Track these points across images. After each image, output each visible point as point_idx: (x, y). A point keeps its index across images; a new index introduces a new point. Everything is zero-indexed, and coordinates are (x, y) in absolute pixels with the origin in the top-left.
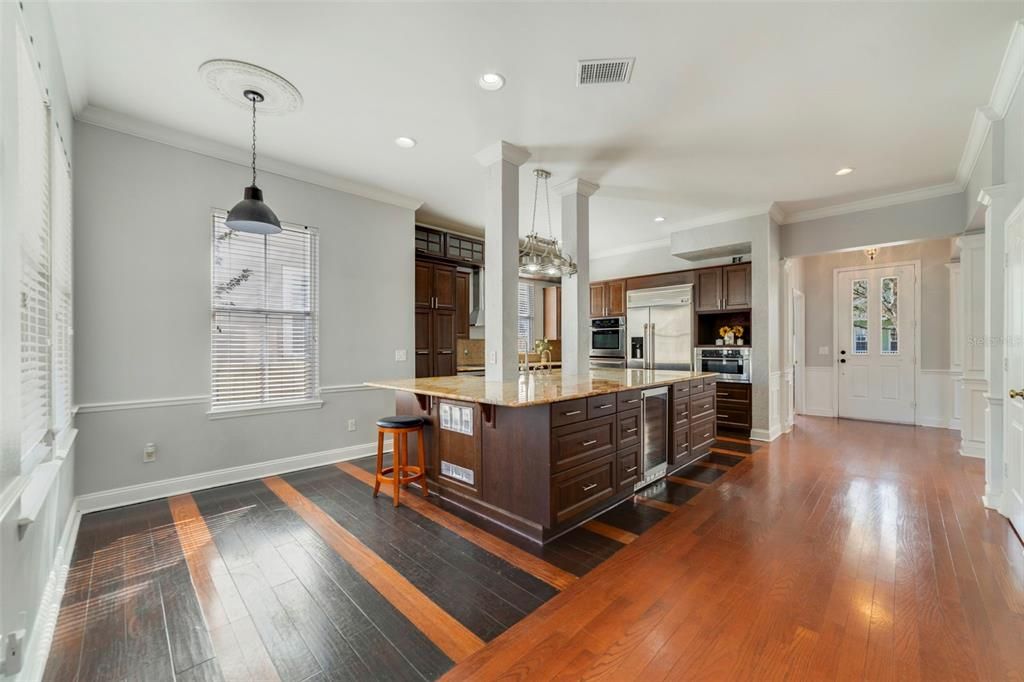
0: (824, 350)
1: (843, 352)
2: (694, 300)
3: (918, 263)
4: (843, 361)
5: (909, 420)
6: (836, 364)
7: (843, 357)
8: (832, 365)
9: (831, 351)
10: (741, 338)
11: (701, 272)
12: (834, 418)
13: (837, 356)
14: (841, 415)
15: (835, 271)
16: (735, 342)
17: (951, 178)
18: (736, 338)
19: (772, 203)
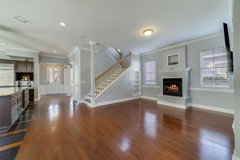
0: (44, 82)
1: (48, 82)
2: (15, 68)
3: (60, 67)
4: (48, 84)
5: (59, 93)
6: (47, 84)
7: (48, 83)
8: (46, 84)
9: (46, 82)
10: (29, 79)
11: (17, 62)
12: (46, 95)
13: (47, 83)
14: (48, 94)
15: (47, 66)
16: (28, 80)
17: (67, 57)
18: (28, 79)
19: (39, 51)
